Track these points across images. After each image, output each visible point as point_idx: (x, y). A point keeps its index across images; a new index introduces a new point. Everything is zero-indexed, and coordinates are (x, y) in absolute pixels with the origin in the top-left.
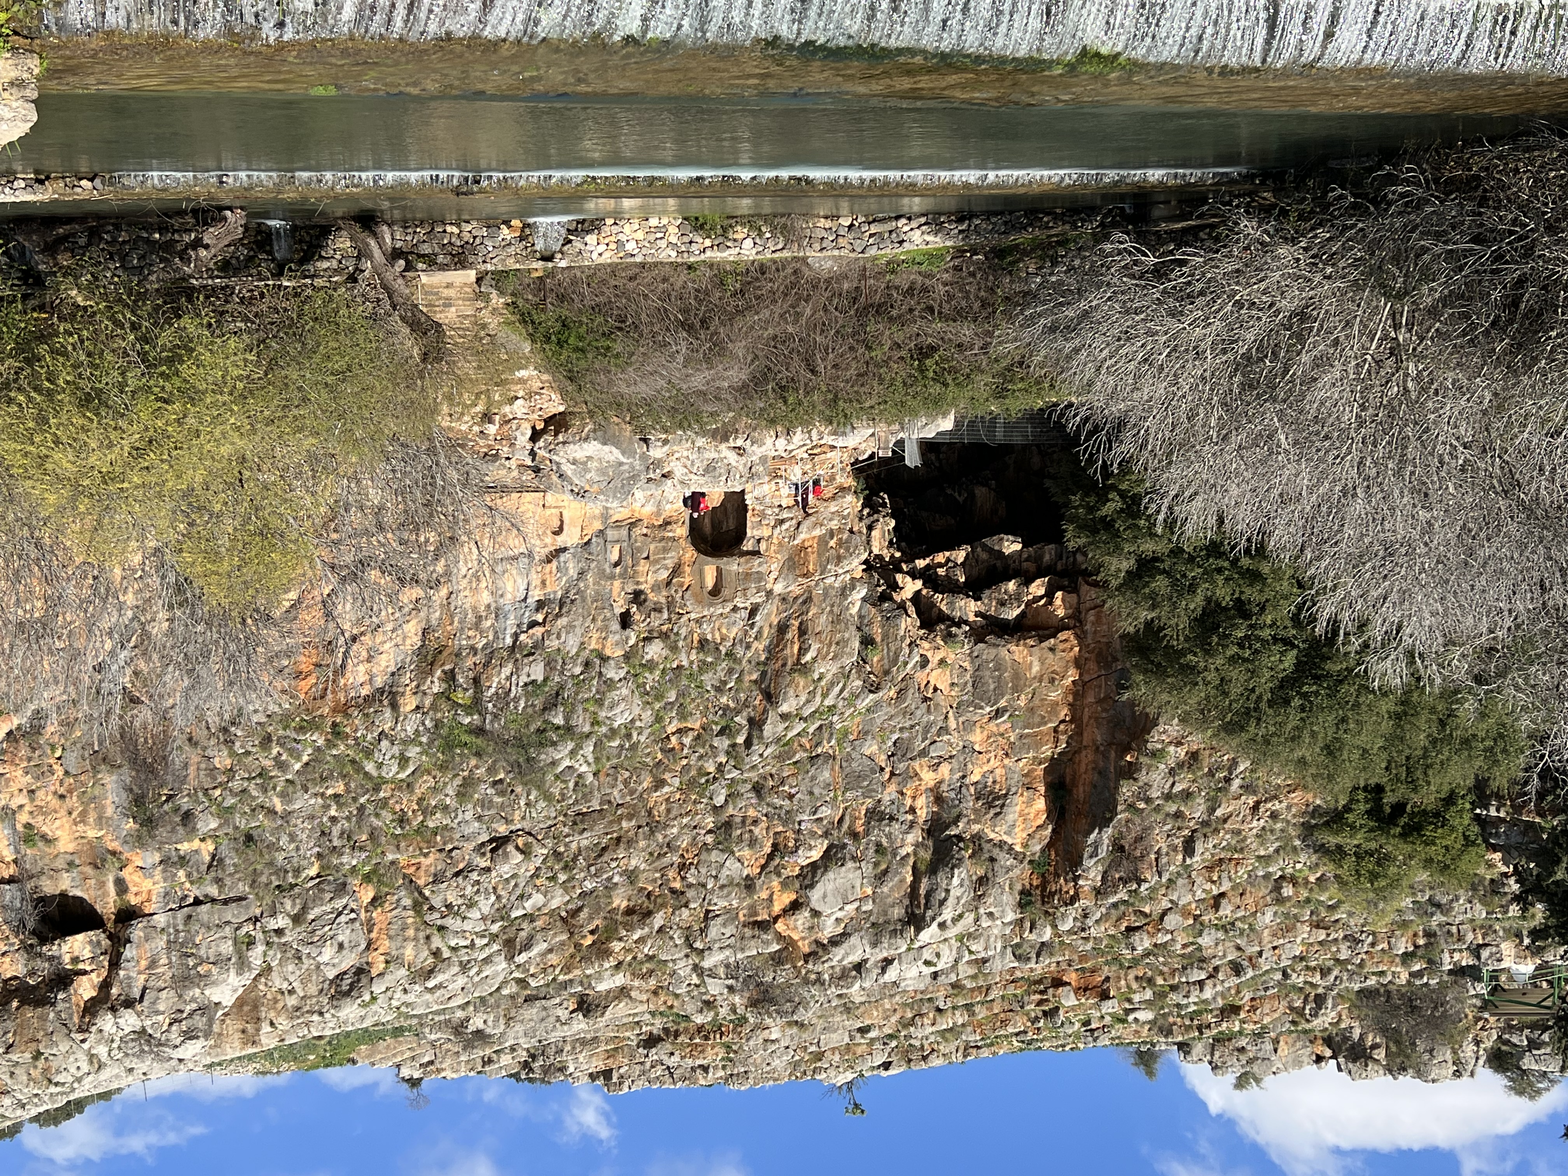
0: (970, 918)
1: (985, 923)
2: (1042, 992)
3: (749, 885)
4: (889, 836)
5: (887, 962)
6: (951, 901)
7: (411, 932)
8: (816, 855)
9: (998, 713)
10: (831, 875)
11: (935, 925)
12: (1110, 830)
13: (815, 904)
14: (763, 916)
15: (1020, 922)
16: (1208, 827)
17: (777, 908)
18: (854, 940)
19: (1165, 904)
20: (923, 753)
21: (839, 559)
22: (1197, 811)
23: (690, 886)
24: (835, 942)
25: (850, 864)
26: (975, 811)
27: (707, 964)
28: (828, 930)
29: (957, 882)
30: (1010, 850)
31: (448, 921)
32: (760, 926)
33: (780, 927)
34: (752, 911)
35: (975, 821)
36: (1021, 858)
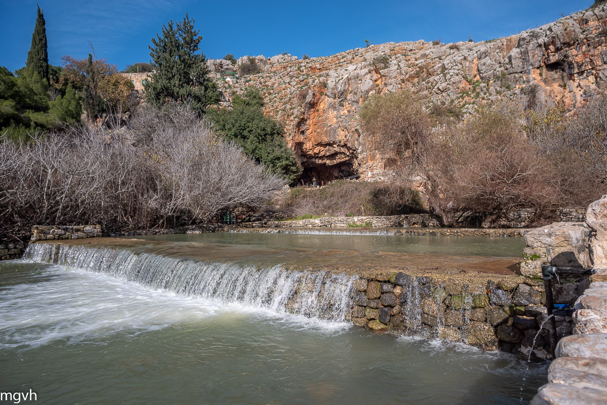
0: (337, 81)
1: (334, 80)
2: (324, 67)
3: (386, 85)
4: (354, 97)
5: (355, 70)
6: (340, 84)
7: (467, 69)
8: (371, 92)
9: (330, 126)
10: (367, 88)
11: (344, 78)
12: (306, 101)
13: (371, 81)
14: (383, 78)
15: (327, 81)
16: (285, 103)
17: (380, 80)
18: (363, 74)
19: (296, 87)
20: (346, 116)
21: (363, 158)
22: (288, 106)
23: (400, 84)
24: (367, 74)
25: (363, 91)
26: (335, 104)
27: (397, 67)
28: (369, 76)
29: (339, 88)
30: (328, 96)
31: (458, 72)
32: (384, 76)
33: (379, 76)
34: (385, 79)
35: (335, 102)
36: (326, 95)
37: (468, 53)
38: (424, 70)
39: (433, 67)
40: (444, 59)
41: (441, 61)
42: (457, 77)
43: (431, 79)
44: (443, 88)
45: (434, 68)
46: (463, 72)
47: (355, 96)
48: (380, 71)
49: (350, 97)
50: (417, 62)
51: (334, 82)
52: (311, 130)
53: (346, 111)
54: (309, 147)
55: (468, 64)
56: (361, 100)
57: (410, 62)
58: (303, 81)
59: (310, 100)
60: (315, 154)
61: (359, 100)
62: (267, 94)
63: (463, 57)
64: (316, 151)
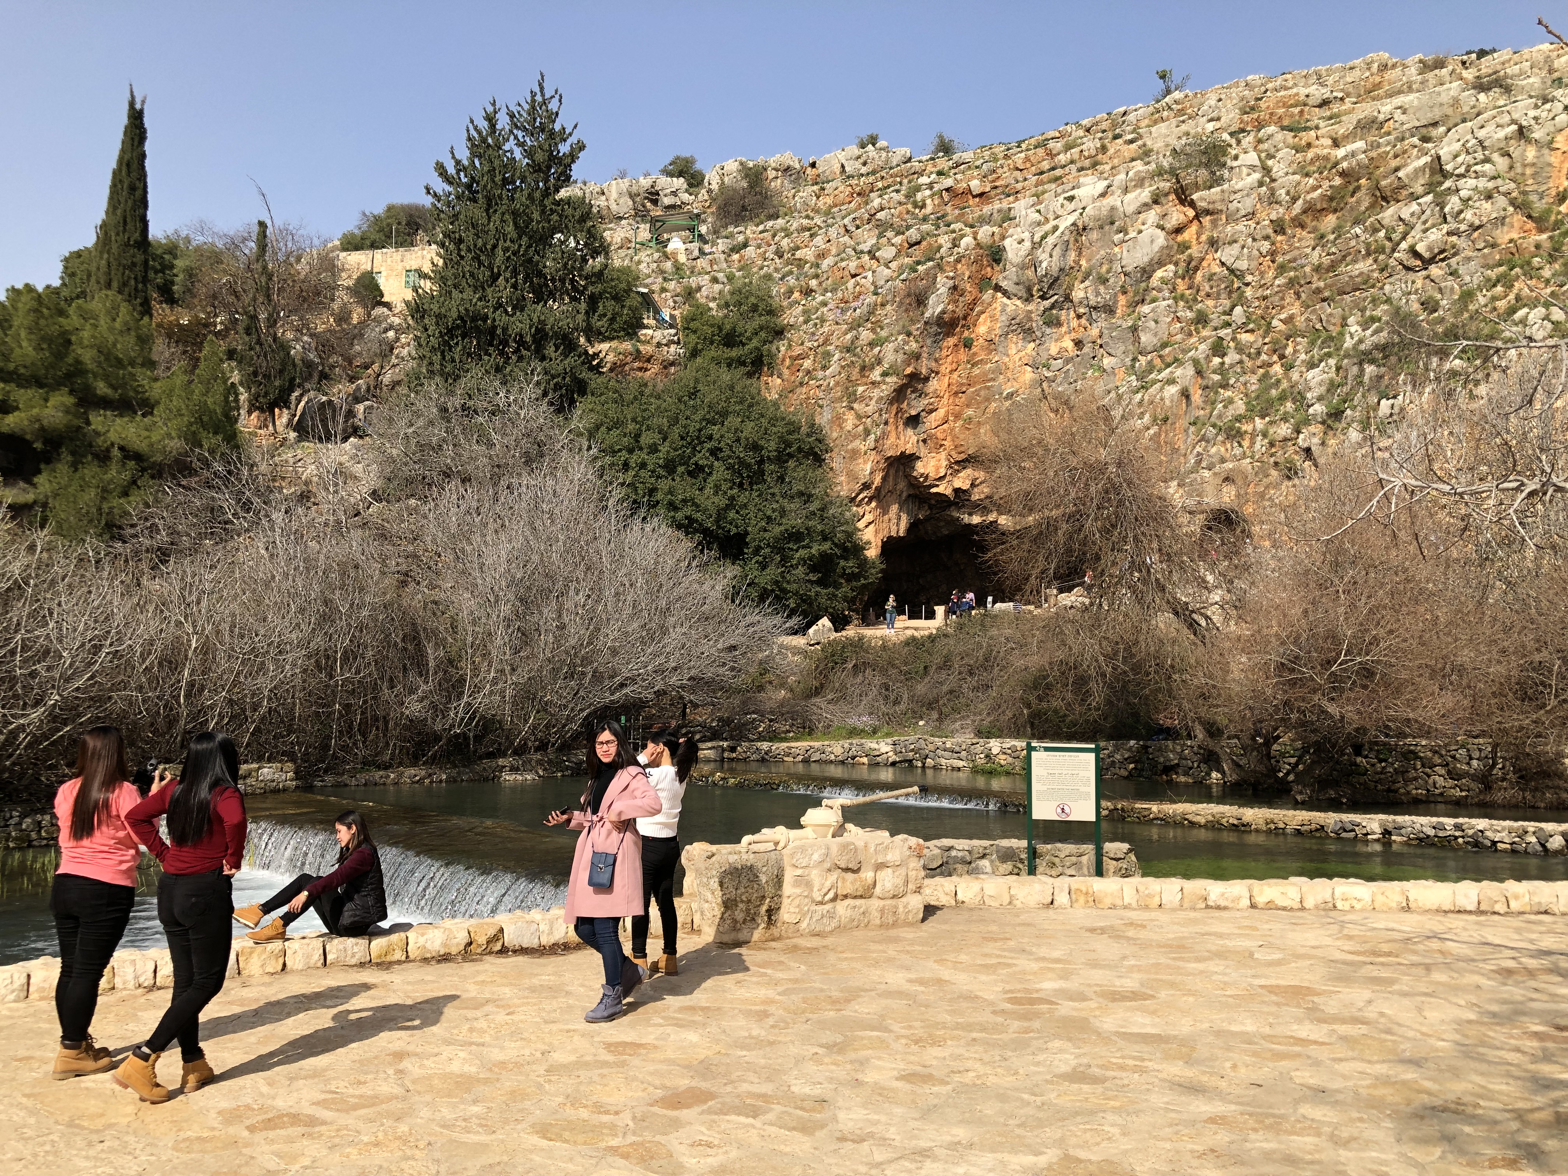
0: (1037, 238)
1: (1026, 235)
2: (996, 187)
3: (1213, 244)
4: (1098, 294)
5: (1103, 195)
6: (1048, 249)
8: (1159, 274)
9: (1010, 396)
10: (1146, 259)
11: (1062, 228)
12: (927, 315)
13: (1161, 234)
14: (1206, 220)
15: (1003, 238)
16: (855, 325)
17: (1194, 228)
18: (1130, 209)
19: (894, 265)
20: (1068, 361)
22: (866, 335)
23: (1267, 238)
24: (1146, 207)
25: (1129, 269)
26: (1030, 319)
27: (1257, 176)
28: (1152, 216)
29: (1044, 265)
30: (1005, 293)
31: (1491, 185)
32: (1208, 212)
33: (1191, 213)
34: (1214, 223)
35: (1031, 312)
36: (997, 288)
37: (1532, 113)
38: (1363, 181)
39: (1397, 169)
40: (1441, 139)
41: (1430, 145)
42: (1487, 206)
43: (1388, 214)
44: (1430, 249)
45: (1401, 174)
46: (1513, 185)
47: (1102, 289)
48: (1195, 197)
49: (1081, 294)
50: (1340, 153)
51: (1027, 244)
52: (941, 412)
53: (1068, 344)
54: (937, 469)
55: (1531, 153)
56: (1122, 300)
57: (1310, 154)
58: (918, 243)
59: (939, 309)
60: (957, 491)
61: (1116, 302)
62: (796, 295)
63: (1514, 127)
64: (961, 482)
